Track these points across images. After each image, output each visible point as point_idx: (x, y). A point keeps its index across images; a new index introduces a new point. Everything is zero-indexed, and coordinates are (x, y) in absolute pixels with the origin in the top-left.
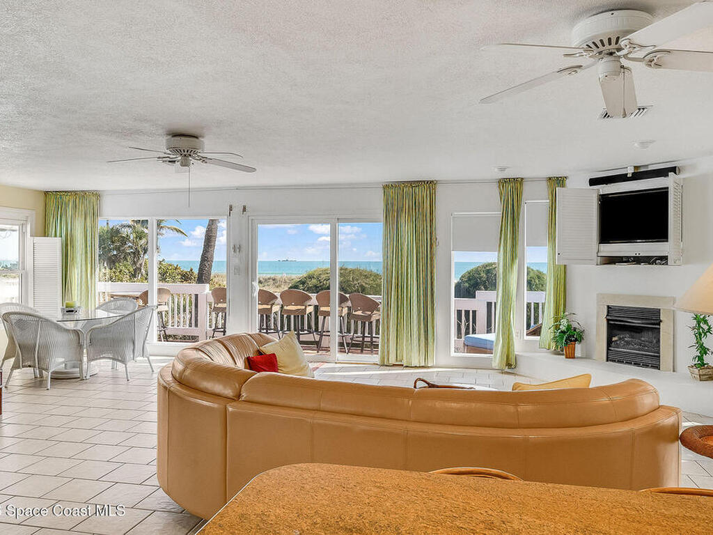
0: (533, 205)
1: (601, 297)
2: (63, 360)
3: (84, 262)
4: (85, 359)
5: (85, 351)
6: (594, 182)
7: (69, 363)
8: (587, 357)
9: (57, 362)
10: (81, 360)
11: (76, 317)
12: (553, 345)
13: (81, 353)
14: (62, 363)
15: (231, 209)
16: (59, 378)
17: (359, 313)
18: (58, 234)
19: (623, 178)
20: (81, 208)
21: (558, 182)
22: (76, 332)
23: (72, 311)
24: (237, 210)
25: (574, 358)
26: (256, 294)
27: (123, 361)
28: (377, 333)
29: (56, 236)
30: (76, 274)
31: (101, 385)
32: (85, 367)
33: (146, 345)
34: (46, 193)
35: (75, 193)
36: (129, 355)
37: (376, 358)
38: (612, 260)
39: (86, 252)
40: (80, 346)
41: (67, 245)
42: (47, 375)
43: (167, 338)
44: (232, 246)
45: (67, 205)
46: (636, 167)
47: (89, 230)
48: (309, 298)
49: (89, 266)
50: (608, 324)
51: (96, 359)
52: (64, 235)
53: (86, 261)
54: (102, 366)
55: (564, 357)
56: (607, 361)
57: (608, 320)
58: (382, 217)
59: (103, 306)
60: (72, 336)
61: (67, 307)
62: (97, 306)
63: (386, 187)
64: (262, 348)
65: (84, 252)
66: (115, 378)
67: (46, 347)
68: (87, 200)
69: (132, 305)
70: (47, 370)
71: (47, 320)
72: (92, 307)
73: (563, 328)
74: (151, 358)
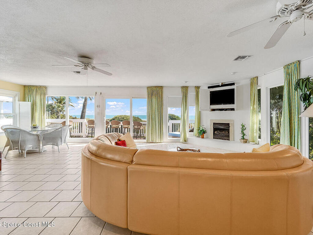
0: (191, 94)
1: (211, 120)
2: (32, 146)
3: (40, 111)
4: (41, 145)
5: (41, 142)
6: (209, 87)
7: (34, 147)
8: (207, 138)
9: (29, 147)
10: (39, 146)
11: (37, 130)
12: (197, 134)
13: (39, 143)
14: (31, 147)
15: (96, 93)
16: (29, 153)
17: (136, 127)
18: (30, 101)
19: (218, 86)
20: (39, 91)
21: (198, 88)
22: (37, 135)
23: (36, 128)
24: (99, 93)
25: (204, 138)
26: (105, 121)
27: (57, 145)
28: (145, 133)
29: (29, 101)
30: (37, 115)
31: (48, 155)
32: (41, 148)
33: (66, 139)
34: (25, 86)
35: (36, 86)
36: (59, 143)
37: (145, 141)
38: (213, 110)
39: (41, 107)
40: (39, 140)
41: (33, 105)
42: (25, 152)
43: (71, 137)
44: (97, 105)
45: (33, 91)
46: (222, 83)
47: (42, 100)
48: (120, 123)
49: (42, 112)
50: (214, 128)
51: (46, 145)
52: (32, 101)
53: (41, 111)
54: (48, 147)
55: (201, 138)
56: (213, 138)
57: (214, 127)
58: (146, 97)
59: (48, 126)
60: (36, 137)
61: (33, 126)
62: (46, 126)
63: (148, 88)
64: (120, 138)
65: (40, 107)
66: (53, 151)
67: (24, 141)
68: (42, 89)
69: (60, 126)
70: (24, 150)
71: (24, 131)
72: (43, 127)
73: (201, 129)
74: (68, 143)
